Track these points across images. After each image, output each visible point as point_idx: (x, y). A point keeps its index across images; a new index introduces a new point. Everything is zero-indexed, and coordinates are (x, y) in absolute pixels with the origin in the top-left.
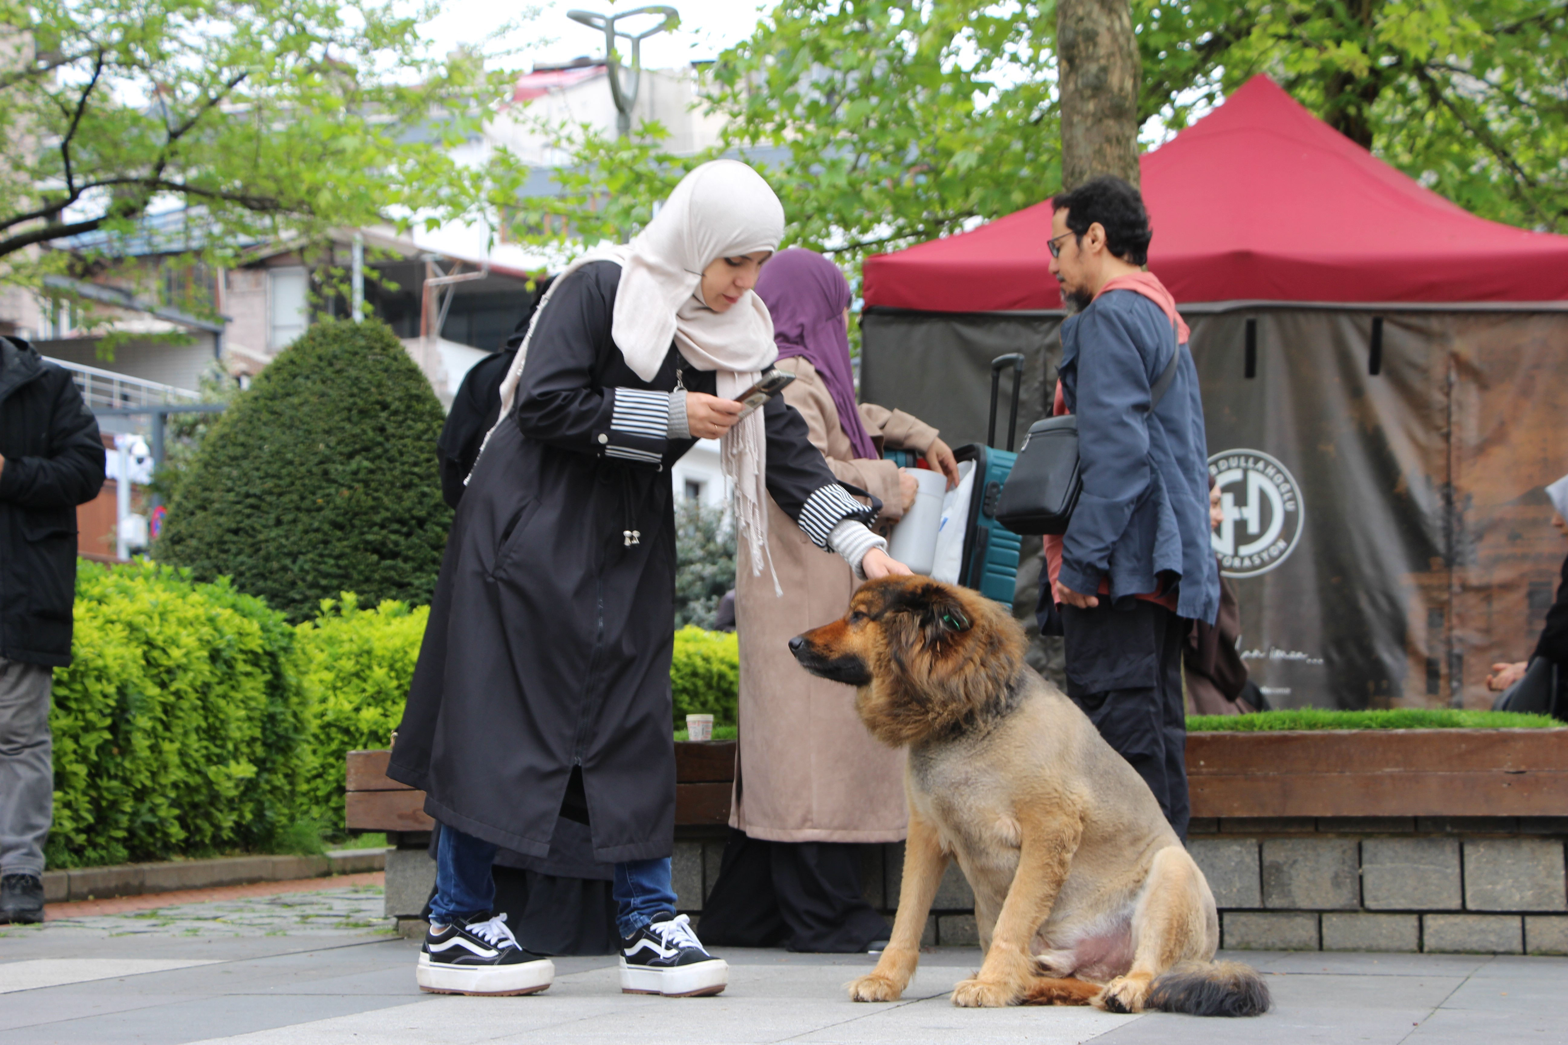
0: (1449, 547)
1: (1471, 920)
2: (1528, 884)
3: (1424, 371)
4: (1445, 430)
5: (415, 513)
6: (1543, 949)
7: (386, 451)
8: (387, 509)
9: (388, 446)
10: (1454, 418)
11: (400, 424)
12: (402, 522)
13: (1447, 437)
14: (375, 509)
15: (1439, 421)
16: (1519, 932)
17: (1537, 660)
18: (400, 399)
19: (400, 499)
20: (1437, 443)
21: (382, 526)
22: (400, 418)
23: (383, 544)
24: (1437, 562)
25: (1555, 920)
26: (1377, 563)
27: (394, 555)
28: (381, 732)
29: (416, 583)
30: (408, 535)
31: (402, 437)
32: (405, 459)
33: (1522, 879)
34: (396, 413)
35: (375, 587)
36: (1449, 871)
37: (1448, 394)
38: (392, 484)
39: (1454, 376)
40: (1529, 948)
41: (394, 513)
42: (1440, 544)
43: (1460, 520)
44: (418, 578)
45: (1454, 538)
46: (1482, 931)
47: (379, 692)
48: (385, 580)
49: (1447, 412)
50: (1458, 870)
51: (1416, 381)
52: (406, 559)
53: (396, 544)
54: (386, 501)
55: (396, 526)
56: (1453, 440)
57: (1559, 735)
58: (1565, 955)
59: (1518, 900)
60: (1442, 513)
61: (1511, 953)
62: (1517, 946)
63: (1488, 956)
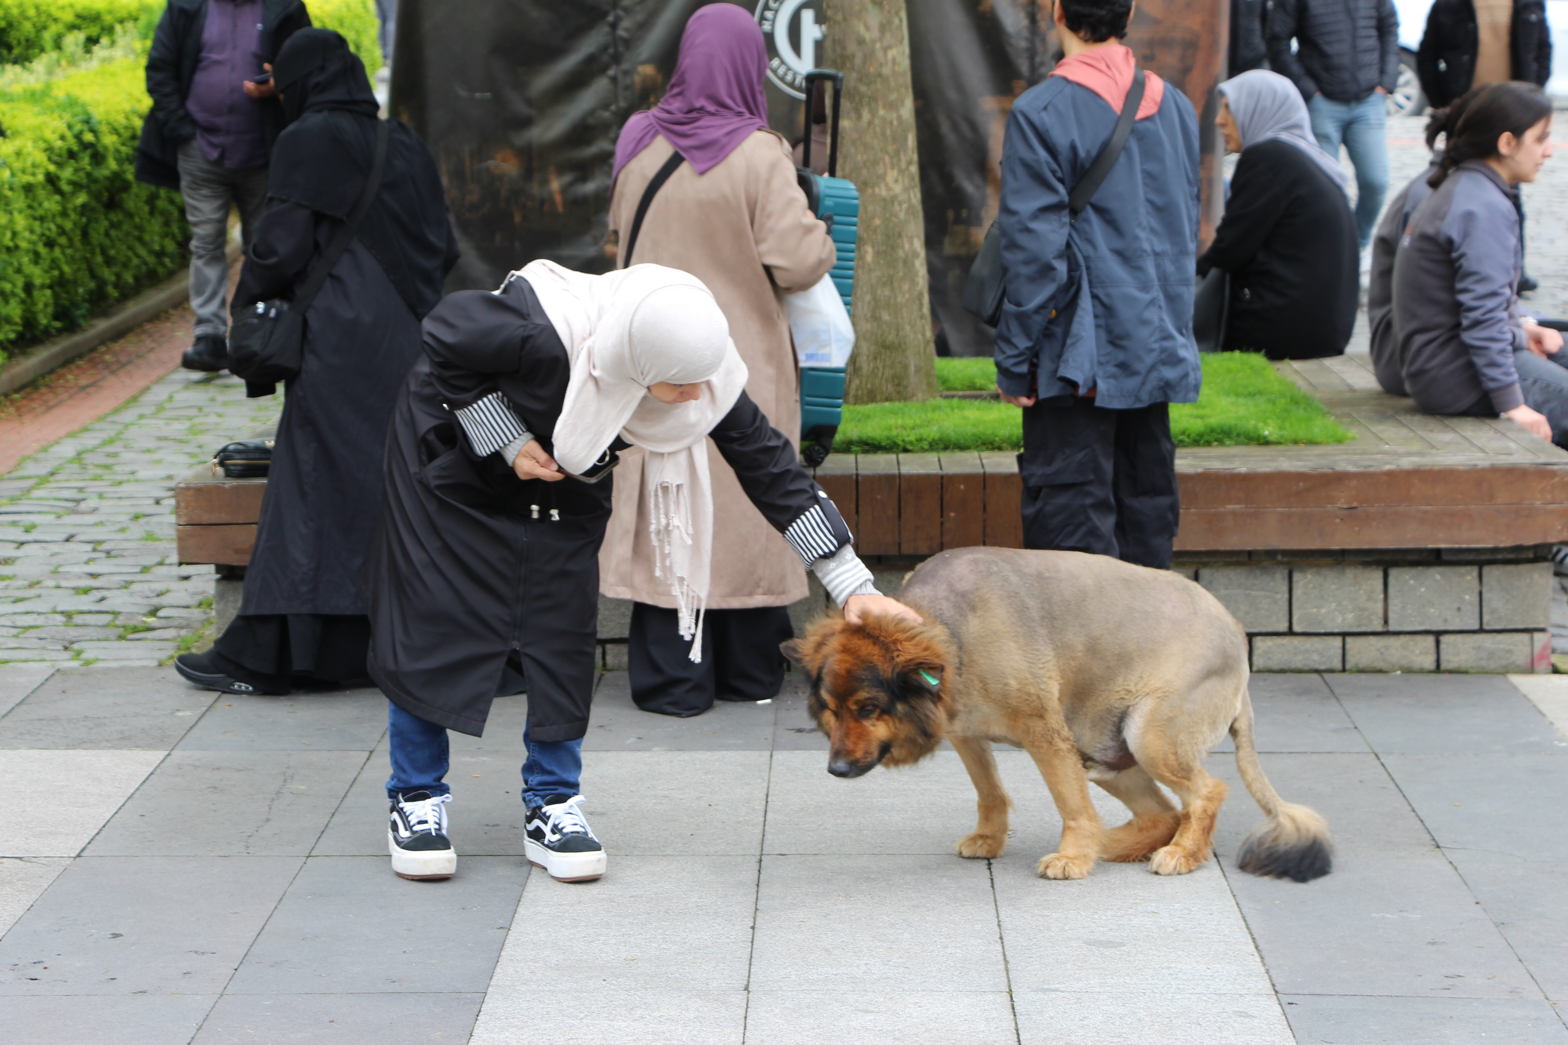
0: (1032, 67)
1: (1296, 641)
2: (1350, 607)
6: (1361, 666)
16: (1340, 651)
17: (1214, 272)
24: (1019, 83)
25: (1372, 640)
26: (960, 88)
33: (1344, 603)
36: (1278, 596)
40: (1348, 666)
42: (1023, 64)
43: (1044, 41)
45: (1038, 59)
46: (1307, 651)
50: (1286, 596)
57: (1390, 474)
58: (1380, 671)
59: (1339, 623)
60: (1026, 33)
61: (1332, 671)
62: (1338, 665)
63: (1315, 676)
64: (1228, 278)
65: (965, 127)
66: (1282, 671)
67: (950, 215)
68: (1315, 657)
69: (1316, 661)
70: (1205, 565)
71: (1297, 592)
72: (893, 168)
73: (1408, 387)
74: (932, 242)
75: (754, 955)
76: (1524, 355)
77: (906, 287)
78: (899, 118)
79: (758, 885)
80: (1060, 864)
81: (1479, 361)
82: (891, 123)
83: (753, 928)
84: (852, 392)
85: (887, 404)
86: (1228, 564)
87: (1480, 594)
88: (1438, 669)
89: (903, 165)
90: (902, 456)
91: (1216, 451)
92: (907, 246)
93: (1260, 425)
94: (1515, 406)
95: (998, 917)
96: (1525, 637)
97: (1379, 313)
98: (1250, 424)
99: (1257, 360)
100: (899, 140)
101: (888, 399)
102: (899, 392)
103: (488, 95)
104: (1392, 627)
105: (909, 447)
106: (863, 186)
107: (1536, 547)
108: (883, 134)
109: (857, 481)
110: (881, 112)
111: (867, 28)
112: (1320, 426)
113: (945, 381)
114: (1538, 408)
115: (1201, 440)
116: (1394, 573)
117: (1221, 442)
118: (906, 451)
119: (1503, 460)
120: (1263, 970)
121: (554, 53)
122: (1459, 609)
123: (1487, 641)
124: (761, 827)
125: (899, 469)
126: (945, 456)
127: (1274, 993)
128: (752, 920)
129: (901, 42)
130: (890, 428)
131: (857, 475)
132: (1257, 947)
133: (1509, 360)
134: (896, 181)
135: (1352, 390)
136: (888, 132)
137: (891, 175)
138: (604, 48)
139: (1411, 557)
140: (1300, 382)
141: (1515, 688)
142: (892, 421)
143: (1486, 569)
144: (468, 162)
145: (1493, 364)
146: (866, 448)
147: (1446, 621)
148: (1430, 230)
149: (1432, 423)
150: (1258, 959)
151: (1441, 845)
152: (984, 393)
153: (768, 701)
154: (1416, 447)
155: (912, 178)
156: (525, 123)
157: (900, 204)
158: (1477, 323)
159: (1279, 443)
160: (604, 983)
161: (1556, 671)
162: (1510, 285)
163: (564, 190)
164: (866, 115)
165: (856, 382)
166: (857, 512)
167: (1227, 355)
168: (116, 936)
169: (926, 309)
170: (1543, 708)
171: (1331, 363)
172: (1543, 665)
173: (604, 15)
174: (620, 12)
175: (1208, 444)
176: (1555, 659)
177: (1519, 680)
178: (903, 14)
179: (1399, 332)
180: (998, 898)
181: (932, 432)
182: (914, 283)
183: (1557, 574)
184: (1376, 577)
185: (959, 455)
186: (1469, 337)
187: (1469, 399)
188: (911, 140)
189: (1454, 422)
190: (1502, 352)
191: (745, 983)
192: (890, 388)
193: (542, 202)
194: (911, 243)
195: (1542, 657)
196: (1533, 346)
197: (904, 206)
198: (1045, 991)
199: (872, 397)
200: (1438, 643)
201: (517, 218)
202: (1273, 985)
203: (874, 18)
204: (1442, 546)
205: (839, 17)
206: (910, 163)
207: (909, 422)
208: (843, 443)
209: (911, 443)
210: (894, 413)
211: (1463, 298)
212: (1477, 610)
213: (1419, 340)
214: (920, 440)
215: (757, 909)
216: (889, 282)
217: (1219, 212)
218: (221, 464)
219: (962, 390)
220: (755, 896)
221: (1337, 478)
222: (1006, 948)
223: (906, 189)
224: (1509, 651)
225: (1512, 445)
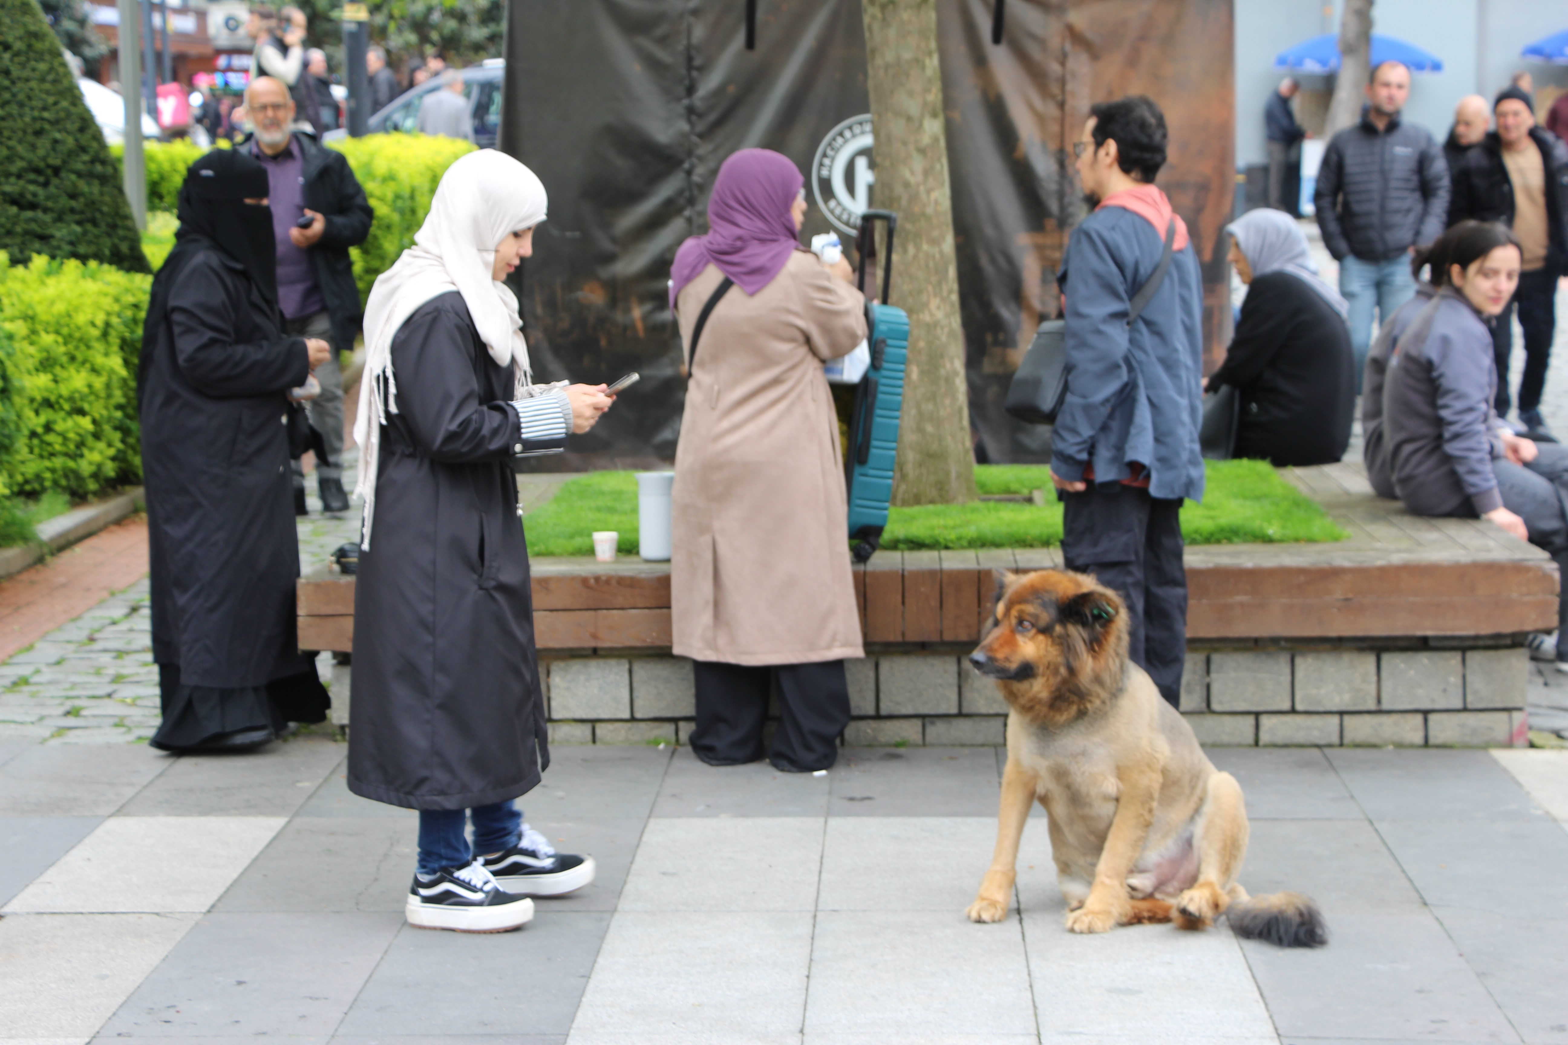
0: (1063, 208)
1: (1299, 719)
2: (1347, 688)
3: (1041, 42)
4: (1060, 98)
5: (52, 161)
6: (1357, 741)
7: (14, 95)
8: (22, 158)
9: (15, 89)
10: (1069, 87)
11: (23, 66)
12: (38, 171)
13: (1062, 105)
14: (10, 159)
15: (1055, 89)
16: (1338, 728)
17: (1224, 389)
18: (21, 38)
19: (33, 147)
20: (1052, 110)
21: (19, 176)
22: (22, 59)
23: (22, 195)
24: (1051, 223)
25: (1367, 718)
26: (997, 225)
27: (33, 206)
28: (53, 398)
29: (58, 234)
30: (46, 185)
31: (27, 80)
32: (34, 103)
33: (1342, 684)
34: (17, 54)
35: (18, 240)
36: (1282, 678)
37: (1063, 64)
38: (25, 132)
39: (1068, 46)
40: (1345, 742)
41: (30, 162)
42: (1054, 206)
43: (1071, 183)
44: (59, 229)
45: (1067, 200)
46: (1308, 728)
47: (48, 359)
48: (26, 233)
49: (1063, 82)
50: (1289, 678)
51: (1035, 52)
52: (46, 210)
53: (35, 195)
54: (20, 149)
55: (32, 176)
56: (1068, 107)
57: (1382, 570)
58: (1374, 746)
59: (1338, 702)
60: (1055, 177)
61: (1330, 746)
62: (1335, 739)
63: (1316, 751)
64: (1237, 394)
65: (1001, 261)
66: (1286, 746)
67: (989, 338)
68: (1316, 733)
69: (1316, 736)
70: (1216, 650)
71: (1300, 674)
72: (935, 295)
73: (1398, 491)
74: (973, 362)
75: (809, 1001)
76: (1502, 464)
77: (947, 402)
78: (941, 252)
79: (813, 938)
80: (1086, 920)
81: (1461, 469)
82: (934, 257)
83: (808, 977)
84: (900, 495)
85: (931, 507)
86: (1236, 650)
87: (1464, 677)
88: (1426, 744)
89: (945, 294)
90: (944, 553)
91: (1225, 548)
92: (948, 366)
93: (1265, 525)
94: (1493, 507)
95: (1028, 966)
96: (1504, 716)
97: (1372, 425)
98: (1256, 524)
99: (1263, 467)
100: (941, 272)
101: (932, 502)
102: (941, 496)
103: (577, 234)
104: (1385, 706)
105: (950, 545)
106: (910, 312)
107: (1513, 635)
108: (927, 266)
109: (903, 576)
110: (925, 247)
111: (912, 173)
112: (1319, 526)
113: (983, 486)
114: (1515, 509)
115: (1211, 538)
116: (1386, 658)
117: (1229, 540)
118: (947, 548)
119: (1484, 557)
120: (1266, 1015)
121: (634, 197)
122: (1445, 690)
123: (1470, 719)
124: (815, 886)
125: (941, 564)
126: (983, 553)
127: (1275, 1035)
128: (807, 969)
129: (943, 184)
130: (932, 528)
131: (903, 570)
132: (1262, 995)
133: (1488, 467)
134: (938, 308)
135: (1347, 493)
136: (931, 264)
137: (934, 303)
138: (680, 193)
139: (1401, 644)
140: (1302, 487)
141: (1495, 762)
142: (935, 521)
143: (1470, 655)
144: (559, 293)
145: (1473, 472)
146: (912, 545)
147: (1433, 701)
148: (1414, 352)
149: (1420, 523)
150: (1262, 1005)
151: (1428, 902)
152: (1018, 496)
153: (823, 773)
154: (1405, 544)
155: (952, 305)
156: (609, 258)
157: (942, 328)
158: (1456, 436)
159: (1281, 541)
160: (674, 1026)
161: (1532, 746)
162: (1487, 401)
163: (645, 318)
164: (911, 250)
165: (903, 487)
166: (903, 603)
167: (1236, 462)
168: (240, 983)
169: (966, 422)
170: (1521, 779)
171: (1330, 469)
172: (1520, 741)
173: (680, 163)
174: (695, 160)
175: (1218, 541)
176: (1532, 735)
177: (1501, 755)
178: (945, 161)
179: (1389, 443)
180: (1028, 949)
181: (971, 532)
182: (954, 398)
183: (1534, 659)
184: (1370, 661)
185: (995, 552)
186: (1451, 448)
187: (1453, 502)
188: (952, 272)
189: (1440, 523)
190: (1481, 461)
191: (800, 1026)
192: (934, 493)
193: (625, 328)
194: (952, 363)
195: (1520, 733)
196: (1510, 455)
197: (946, 330)
198: (1070, 1034)
199: (917, 500)
200: (1426, 721)
201: (603, 343)
202: (1276, 1029)
203: (918, 164)
204: (1429, 633)
205: (887, 163)
206: (950, 292)
207: (950, 522)
208: (891, 541)
209: (952, 541)
210: (937, 514)
211: (1445, 413)
212: (1460, 691)
213: (1407, 449)
214: (960, 538)
215: (811, 960)
216: (932, 397)
217: (1228, 334)
218: (338, 562)
219: (999, 493)
220: (810, 948)
221: (1334, 573)
222: (1036, 994)
223: (948, 316)
224: (1490, 729)
225: (1492, 544)
